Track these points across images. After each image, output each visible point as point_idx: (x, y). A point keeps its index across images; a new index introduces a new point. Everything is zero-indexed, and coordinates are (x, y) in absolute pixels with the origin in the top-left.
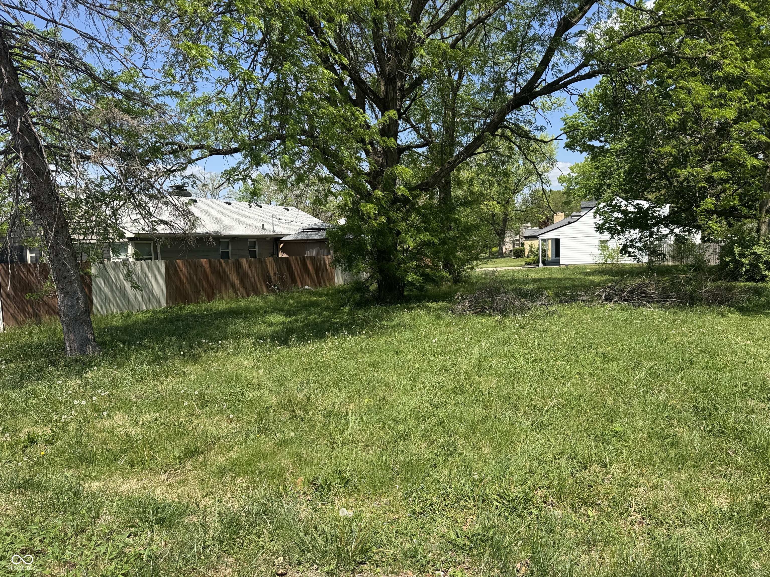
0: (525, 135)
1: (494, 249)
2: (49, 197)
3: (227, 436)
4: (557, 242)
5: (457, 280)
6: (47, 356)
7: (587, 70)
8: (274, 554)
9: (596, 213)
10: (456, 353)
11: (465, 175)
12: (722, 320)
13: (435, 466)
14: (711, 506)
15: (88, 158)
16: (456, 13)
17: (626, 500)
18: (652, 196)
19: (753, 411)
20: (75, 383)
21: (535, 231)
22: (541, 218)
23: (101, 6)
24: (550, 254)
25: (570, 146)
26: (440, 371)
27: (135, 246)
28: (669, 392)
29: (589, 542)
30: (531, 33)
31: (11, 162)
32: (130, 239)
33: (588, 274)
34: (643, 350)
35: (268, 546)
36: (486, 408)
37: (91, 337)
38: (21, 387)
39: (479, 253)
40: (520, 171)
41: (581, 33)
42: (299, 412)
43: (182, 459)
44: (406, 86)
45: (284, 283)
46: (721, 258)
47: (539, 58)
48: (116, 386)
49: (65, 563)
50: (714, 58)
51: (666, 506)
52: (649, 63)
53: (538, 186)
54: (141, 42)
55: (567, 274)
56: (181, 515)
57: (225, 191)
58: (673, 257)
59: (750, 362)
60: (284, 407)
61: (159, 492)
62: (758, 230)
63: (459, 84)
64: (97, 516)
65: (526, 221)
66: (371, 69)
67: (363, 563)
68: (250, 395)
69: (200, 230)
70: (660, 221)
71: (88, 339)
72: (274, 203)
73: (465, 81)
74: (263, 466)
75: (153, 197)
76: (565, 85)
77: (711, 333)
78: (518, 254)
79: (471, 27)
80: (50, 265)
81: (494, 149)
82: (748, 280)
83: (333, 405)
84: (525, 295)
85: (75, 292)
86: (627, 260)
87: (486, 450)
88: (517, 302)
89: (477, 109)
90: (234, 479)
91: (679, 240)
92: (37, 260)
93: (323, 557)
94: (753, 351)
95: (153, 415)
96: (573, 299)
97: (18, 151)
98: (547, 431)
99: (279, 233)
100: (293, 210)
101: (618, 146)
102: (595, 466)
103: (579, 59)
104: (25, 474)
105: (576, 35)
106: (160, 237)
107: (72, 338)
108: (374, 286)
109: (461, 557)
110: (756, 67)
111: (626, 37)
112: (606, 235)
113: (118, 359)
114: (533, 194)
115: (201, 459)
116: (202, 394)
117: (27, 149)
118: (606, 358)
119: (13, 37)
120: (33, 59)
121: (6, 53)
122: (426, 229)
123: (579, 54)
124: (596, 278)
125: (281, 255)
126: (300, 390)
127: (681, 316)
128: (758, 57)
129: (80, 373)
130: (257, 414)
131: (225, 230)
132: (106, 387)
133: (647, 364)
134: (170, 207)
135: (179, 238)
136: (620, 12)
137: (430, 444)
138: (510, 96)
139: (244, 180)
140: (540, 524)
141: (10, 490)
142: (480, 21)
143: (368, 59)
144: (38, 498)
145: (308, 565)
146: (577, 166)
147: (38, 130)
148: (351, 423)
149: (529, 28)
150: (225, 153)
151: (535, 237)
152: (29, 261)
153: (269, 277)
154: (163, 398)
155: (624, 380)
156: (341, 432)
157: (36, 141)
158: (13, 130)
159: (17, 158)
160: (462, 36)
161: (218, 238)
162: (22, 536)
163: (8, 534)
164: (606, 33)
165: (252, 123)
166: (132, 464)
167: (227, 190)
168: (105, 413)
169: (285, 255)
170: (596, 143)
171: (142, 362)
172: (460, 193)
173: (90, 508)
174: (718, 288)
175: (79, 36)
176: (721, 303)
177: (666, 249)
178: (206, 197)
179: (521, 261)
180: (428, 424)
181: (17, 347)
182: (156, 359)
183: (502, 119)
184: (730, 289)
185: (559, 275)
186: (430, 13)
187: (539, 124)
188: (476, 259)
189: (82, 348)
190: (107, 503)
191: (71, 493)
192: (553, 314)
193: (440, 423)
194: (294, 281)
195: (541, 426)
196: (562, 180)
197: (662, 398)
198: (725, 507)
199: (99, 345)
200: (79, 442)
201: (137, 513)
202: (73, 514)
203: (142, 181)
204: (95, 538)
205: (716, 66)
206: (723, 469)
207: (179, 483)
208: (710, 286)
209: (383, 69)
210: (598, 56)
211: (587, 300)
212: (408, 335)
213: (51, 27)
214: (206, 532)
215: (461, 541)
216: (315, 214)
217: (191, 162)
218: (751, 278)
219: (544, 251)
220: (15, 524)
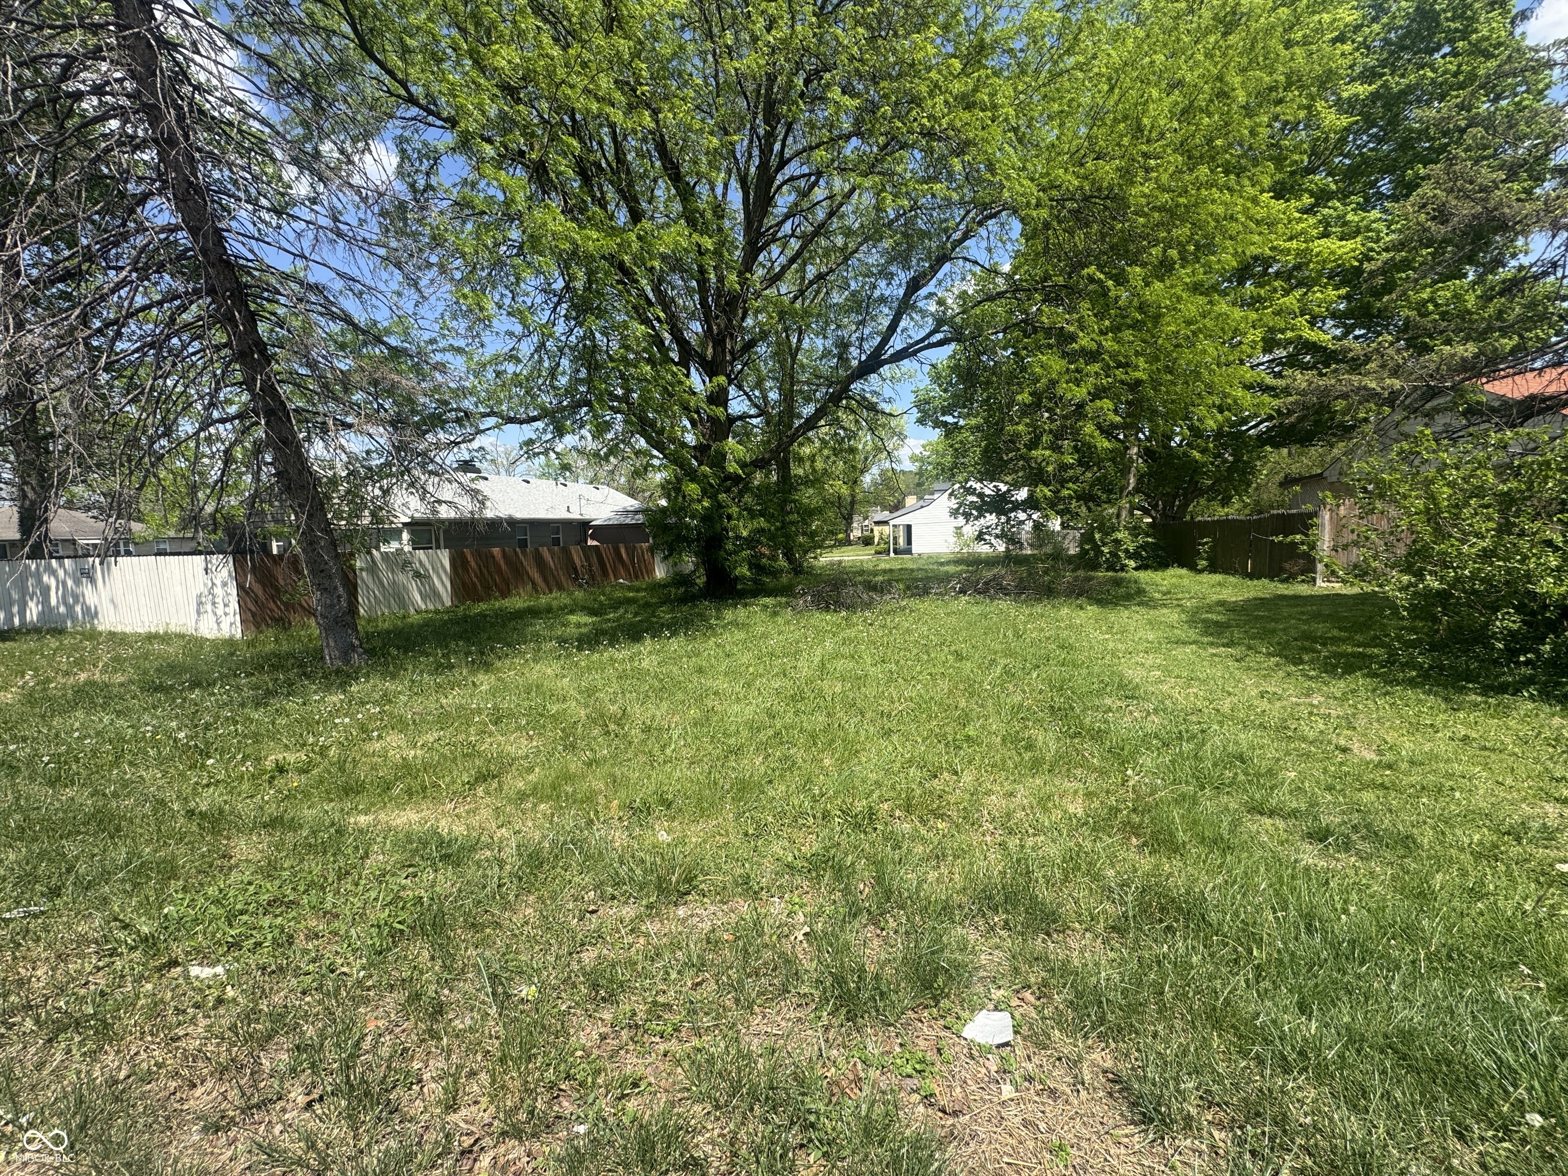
0: (872, 407)
1: (841, 536)
2: (300, 473)
3: (527, 756)
4: (909, 528)
5: (797, 570)
6: (300, 666)
7: (939, 337)
8: (583, 888)
9: (951, 495)
10: (797, 654)
11: (806, 450)
12: (1081, 613)
13: (770, 782)
14: (1065, 812)
15: (350, 426)
16: (795, 266)
17: (978, 810)
18: (1008, 479)
19: (1110, 710)
20: (336, 698)
21: (885, 515)
22: (892, 500)
23: (364, 240)
24: (902, 541)
25: (921, 421)
26: (777, 675)
27: (412, 533)
28: (1024, 692)
29: (937, 857)
30: (877, 293)
31: (248, 428)
32: (405, 524)
33: (942, 564)
34: (998, 647)
35: (577, 879)
36: (829, 715)
37: (357, 643)
38: (266, 705)
39: (824, 540)
40: (868, 448)
41: (930, 295)
42: (612, 727)
43: (472, 785)
44: (738, 347)
45: (593, 577)
46: (1081, 545)
47: (886, 322)
48: (390, 701)
49: (325, 913)
50: (1072, 329)
51: (1020, 814)
52: (1004, 331)
53: (887, 465)
54: (416, 285)
55: (921, 564)
56: (473, 849)
57: (522, 466)
58: (1031, 545)
59: (1108, 657)
60: (594, 721)
61: (444, 826)
62: (1118, 516)
63: (798, 348)
64: (366, 855)
65: (876, 504)
66: (697, 327)
67: (688, 893)
68: (554, 709)
69: (489, 514)
70: (1017, 506)
71: (353, 645)
72: (581, 480)
73: (806, 344)
74: (570, 789)
75: (431, 473)
76: (915, 353)
77: (1070, 627)
78: (867, 541)
79: (811, 283)
80: (302, 557)
81: (836, 422)
82: (1107, 570)
83: (653, 717)
84: (872, 587)
85: (336, 588)
86: (983, 549)
87: (827, 762)
88: (865, 596)
89: (818, 377)
90: (535, 805)
91: (1037, 526)
92: (285, 551)
93: (641, 889)
94: (1111, 645)
95: (436, 735)
96: (926, 592)
97: (258, 415)
98: (895, 738)
99: (587, 517)
100: (604, 489)
101: (973, 422)
102: (945, 774)
103: (930, 323)
104: (272, 810)
105: (926, 298)
106: (442, 521)
107: (332, 644)
108: (701, 581)
109: (798, 880)
110: (1114, 340)
111: (980, 302)
112: (961, 520)
113: (391, 668)
114: (883, 473)
115: (495, 785)
116: (496, 708)
117: (270, 414)
118: (959, 656)
119: (249, 274)
120: (277, 302)
121: (241, 293)
122: (762, 514)
123: (930, 320)
124: (951, 569)
125: (590, 542)
126: (613, 702)
127: (1039, 609)
128: (1116, 329)
129: (343, 686)
130: (563, 730)
131: (522, 513)
132: (376, 703)
133: (1003, 661)
134: (455, 485)
135: (466, 523)
136: (974, 274)
137: (766, 758)
138: (855, 363)
139: (546, 453)
140: (886, 839)
141: (252, 830)
142: (820, 277)
143: (692, 316)
144: (290, 837)
145: (623, 899)
146: (930, 444)
147: (284, 390)
148: (675, 737)
149: (875, 287)
150: (522, 422)
151: (885, 523)
152: (275, 551)
153: (575, 569)
154: (448, 714)
155: (979, 679)
156: (663, 748)
157: (283, 403)
158: (251, 390)
159: (257, 423)
160: (802, 293)
161: (513, 522)
162: (268, 885)
163: (250, 883)
164: (959, 297)
165: (554, 388)
166: (410, 792)
167: (525, 465)
168: (375, 734)
169: (595, 543)
170: (949, 419)
171: (422, 672)
172: (801, 472)
173: (357, 848)
174: (1076, 579)
175: (334, 275)
176: (1080, 595)
177: (1024, 536)
178: (499, 473)
179: (871, 550)
180: (762, 736)
181: (259, 656)
182: (439, 668)
183: (846, 389)
184: (1091, 579)
185: (910, 565)
186: (764, 266)
187: (887, 396)
188: (820, 547)
189: (345, 656)
190: (379, 840)
191: (332, 830)
192: (903, 609)
193: (777, 734)
194: (605, 574)
195: (888, 733)
196: (913, 458)
197: (1017, 699)
198: (1080, 812)
199: (366, 651)
200: (342, 769)
201: (417, 850)
202: (334, 855)
203: (419, 455)
204: (363, 882)
205: (1073, 338)
206: (1078, 772)
207: (468, 812)
208: (1069, 576)
209: (710, 328)
210: (950, 321)
211: (941, 594)
212: (740, 635)
213: (300, 263)
214: (501, 868)
215: (799, 863)
216: (632, 494)
217: (480, 432)
218: (1111, 568)
219: (895, 538)
220: (259, 870)
